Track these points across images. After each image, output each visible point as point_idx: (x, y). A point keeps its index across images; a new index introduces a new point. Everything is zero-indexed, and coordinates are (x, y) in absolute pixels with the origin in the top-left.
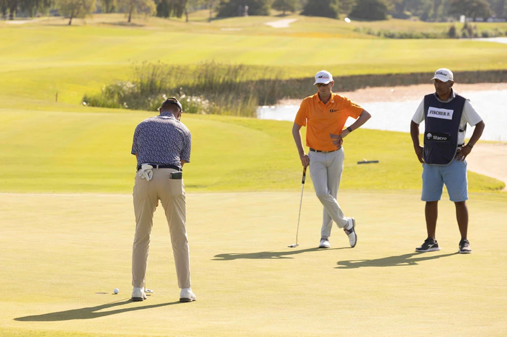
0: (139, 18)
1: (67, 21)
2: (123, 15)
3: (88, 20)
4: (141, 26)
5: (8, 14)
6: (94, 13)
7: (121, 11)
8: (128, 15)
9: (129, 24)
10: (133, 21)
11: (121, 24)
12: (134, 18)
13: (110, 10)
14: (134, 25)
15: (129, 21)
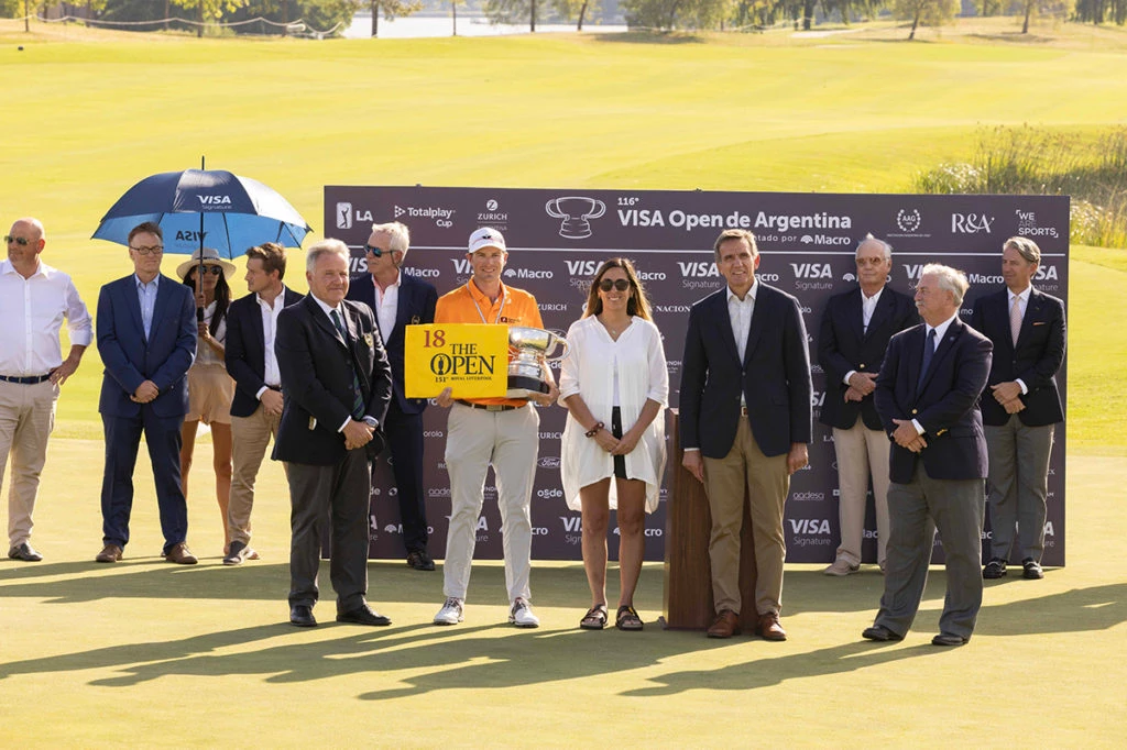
0: (1043, 25)
1: (906, 33)
2: (1014, 19)
3: (945, 30)
4: (1046, 40)
5: (800, 21)
6: (957, 16)
7: (1010, 12)
8: (1023, 19)
9: (1024, 35)
10: (1031, 31)
11: (1007, 38)
12: (1034, 25)
13: (991, 10)
14: (1032, 39)
15: (1025, 31)
